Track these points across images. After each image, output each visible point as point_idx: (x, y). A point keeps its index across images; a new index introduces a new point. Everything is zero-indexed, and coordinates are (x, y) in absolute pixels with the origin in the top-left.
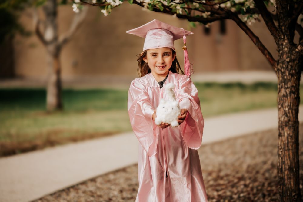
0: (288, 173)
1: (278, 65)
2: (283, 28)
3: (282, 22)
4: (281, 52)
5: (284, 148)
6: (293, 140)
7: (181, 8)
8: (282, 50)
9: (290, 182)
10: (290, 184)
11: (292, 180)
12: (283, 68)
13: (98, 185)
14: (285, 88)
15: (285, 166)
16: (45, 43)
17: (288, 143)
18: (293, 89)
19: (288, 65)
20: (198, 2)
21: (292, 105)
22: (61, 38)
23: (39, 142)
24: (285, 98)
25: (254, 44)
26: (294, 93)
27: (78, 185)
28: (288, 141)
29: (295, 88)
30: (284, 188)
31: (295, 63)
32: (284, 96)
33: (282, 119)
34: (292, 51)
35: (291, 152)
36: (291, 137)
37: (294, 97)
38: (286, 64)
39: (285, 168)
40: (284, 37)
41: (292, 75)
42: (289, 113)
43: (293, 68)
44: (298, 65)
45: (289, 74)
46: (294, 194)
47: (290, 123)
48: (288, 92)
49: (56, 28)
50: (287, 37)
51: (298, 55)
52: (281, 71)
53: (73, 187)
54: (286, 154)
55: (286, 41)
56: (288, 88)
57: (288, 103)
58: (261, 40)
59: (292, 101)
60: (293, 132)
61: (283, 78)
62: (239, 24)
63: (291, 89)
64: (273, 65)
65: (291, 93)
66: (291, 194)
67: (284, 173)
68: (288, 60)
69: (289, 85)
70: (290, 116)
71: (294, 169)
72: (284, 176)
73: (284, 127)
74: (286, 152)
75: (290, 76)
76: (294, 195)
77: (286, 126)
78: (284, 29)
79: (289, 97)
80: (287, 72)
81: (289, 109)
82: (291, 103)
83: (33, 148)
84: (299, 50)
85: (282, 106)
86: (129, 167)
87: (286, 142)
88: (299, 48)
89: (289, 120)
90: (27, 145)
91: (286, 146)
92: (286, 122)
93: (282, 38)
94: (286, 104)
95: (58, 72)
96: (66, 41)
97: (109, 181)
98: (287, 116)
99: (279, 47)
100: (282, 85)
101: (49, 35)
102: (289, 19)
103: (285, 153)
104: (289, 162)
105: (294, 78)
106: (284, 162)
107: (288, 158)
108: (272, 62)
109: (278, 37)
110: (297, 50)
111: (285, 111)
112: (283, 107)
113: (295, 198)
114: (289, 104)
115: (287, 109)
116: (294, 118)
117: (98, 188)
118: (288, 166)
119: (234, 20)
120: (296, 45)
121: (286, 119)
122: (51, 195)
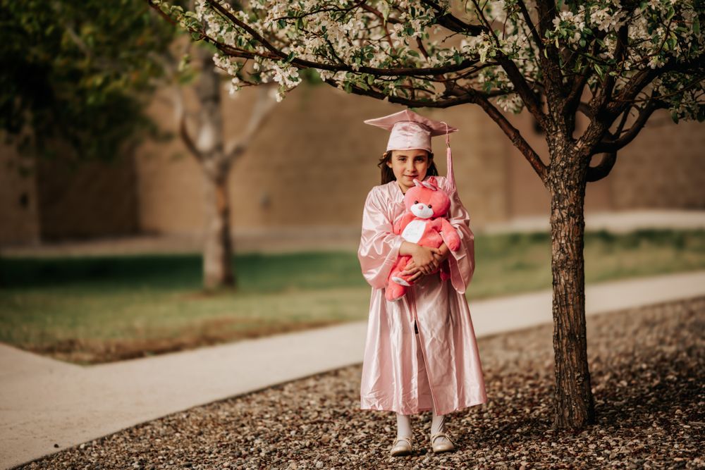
0: (567, 342)
1: (548, 173)
2: (555, 114)
3: (553, 106)
4: (553, 152)
5: (560, 303)
6: (575, 290)
7: (395, 87)
8: (554, 149)
9: (571, 356)
10: (572, 359)
11: (574, 353)
12: (556, 177)
13: (286, 393)
14: (561, 209)
15: (562, 331)
16: (199, 156)
17: (566, 295)
18: (572, 210)
19: (563, 173)
20: (423, 77)
21: (571, 235)
22: (230, 147)
23: (185, 339)
24: (560, 224)
25: (511, 141)
26: (574, 216)
27: (250, 394)
28: (566, 291)
29: (576, 209)
30: (563, 365)
31: (574, 169)
32: (558, 221)
33: (556, 257)
34: (568, 151)
35: (571, 309)
36: (572, 285)
37: (574, 222)
38: (561, 171)
39: (562, 334)
40: (557, 129)
41: (570, 188)
42: (567, 247)
43: (572, 177)
44: (578, 172)
45: (566, 186)
46: (577, 375)
47: (569, 263)
48: (565, 215)
49: (219, 126)
50: (560, 128)
51: (577, 156)
52: (553, 183)
53: (241, 397)
54: (563, 312)
55: (560, 135)
56: (563, 208)
57: (565, 231)
58: (521, 134)
59: (571, 229)
60: (573, 277)
61: (556, 192)
62: (487, 111)
63: (569, 210)
64: (540, 173)
65: (569, 215)
66: (573, 375)
67: (562, 342)
68: (563, 164)
69: (566, 203)
70: (568, 253)
71: (577, 336)
72: (562, 347)
73: (560, 269)
74: (563, 309)
75: (567, 190)
76: (578, 377)
77: (562, 267)
78: (557, 116)
79: (566, 223)
80: (562, 183)
81: (566, 242)
82: (569, 232)
83: (177, 348)
84: (579, 149)
85: (556, 236)
86: (344, 369)
87: (564, 293)
88: (579, 145)
89: (567, 259)
90: (164, 344)
91: (564, 299)
92: (563, 262)
93: (552, 131)
94: (563, 234)
95: (225, 213)
96: (239, 151)
97: (307, 388)
98: (563, 252)
99: (550, 145)
100: (556, 204)
101: (205, 140)
102: (564, 100)
103: (561, 310)
104: (568, 325)
105: (573, 192)
106: (562, 324)
107: (567, 318)
108: (540, 169)
109: (547, 129)
110: (576, 148)
111: (560, 244)
112: (558, 239)
113: (579, 382)
114: (567, 234)
115: (563, 242)
116: (574, 256)
117: (285, 397)
118: (568, 330)
119: (479, 104)
120: (576, 140)
121: (562, 257)
122: (204, 406)
